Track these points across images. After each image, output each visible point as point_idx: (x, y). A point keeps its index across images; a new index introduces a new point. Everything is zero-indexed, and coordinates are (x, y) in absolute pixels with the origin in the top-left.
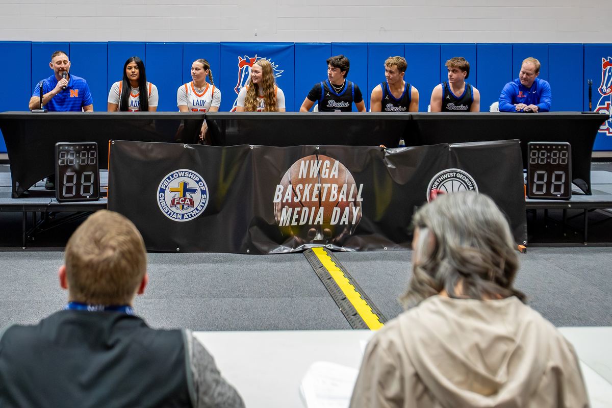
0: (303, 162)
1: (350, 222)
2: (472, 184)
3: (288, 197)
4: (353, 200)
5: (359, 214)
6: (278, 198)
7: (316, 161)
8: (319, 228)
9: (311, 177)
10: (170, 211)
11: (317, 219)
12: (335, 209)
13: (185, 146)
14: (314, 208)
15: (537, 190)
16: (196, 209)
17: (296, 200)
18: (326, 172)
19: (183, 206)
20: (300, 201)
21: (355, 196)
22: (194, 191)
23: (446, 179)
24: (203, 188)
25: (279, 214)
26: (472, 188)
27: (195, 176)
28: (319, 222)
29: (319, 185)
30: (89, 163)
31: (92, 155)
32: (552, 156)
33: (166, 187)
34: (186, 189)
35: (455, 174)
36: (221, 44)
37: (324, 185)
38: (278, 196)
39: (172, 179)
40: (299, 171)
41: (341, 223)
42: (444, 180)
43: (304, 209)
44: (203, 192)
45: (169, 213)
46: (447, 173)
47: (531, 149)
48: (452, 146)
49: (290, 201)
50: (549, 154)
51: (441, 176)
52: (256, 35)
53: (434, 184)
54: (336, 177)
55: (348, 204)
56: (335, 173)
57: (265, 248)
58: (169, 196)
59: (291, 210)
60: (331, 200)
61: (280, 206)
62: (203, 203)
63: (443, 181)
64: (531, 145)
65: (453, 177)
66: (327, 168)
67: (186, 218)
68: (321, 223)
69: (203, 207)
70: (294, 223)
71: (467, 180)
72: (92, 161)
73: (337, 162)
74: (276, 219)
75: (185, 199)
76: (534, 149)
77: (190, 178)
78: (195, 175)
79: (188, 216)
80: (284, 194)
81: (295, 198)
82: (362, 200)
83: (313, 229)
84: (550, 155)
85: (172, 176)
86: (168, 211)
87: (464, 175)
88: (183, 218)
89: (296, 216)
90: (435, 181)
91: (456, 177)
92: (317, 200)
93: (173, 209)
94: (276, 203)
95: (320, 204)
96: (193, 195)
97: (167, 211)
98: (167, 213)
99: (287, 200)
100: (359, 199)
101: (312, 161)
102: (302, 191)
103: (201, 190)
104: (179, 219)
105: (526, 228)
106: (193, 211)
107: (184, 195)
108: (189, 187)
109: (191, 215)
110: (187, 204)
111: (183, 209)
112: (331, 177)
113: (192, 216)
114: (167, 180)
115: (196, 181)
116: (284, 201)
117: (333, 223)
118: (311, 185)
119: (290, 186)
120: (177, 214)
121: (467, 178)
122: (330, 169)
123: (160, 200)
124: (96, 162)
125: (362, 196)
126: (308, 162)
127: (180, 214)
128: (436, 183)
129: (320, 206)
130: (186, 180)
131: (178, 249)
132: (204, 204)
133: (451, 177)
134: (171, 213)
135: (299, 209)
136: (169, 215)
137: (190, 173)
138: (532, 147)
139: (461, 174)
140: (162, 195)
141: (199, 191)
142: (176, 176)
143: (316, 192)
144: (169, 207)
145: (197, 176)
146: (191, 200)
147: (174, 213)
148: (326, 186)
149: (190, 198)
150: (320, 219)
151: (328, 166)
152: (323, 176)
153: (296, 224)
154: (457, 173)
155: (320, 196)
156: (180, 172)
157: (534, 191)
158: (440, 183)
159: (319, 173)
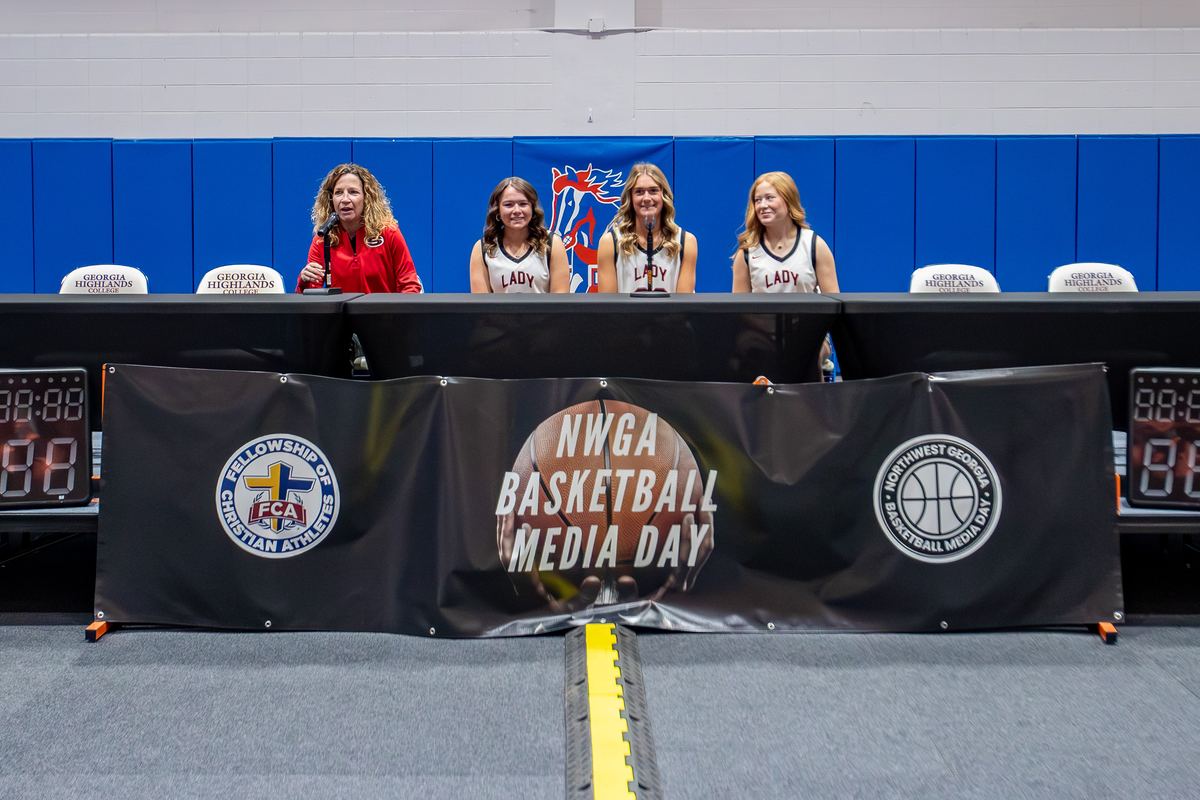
0: (567, 418)
1: (683, 562)
2: (985, 472)
3: (530, 502)
4: (693, 508)
5: (707, 542)
6: (507, 503)
7: (600, 416)
8: (608, 575)
9: (587, 453)
10: (248, 534)
11: (603, 555)
12: (646, 529)
13: (284, 378)
14: (594, 529)
15: (1151, 486)
16: (312, 528)
17: (549, 510)
18: (622, 442)
19: (280, 522)
20: (560, 513)
21: (696, 500)
22: (306, 485)
23: (921, 459)
24: (326, 480)
25: (508, 544)
26: (987, 482)
27: (308, 450)
28: (606, 561)
29: (608, 473)
30: (66, 417)
31: (75, 397)
32: (1189, 403)
33: (237, 476)
34: (286, 482)
35: (942, 447)
36: (515, 141)
37: (620, 473)
38: (508, 498)
39: (252, 457)
40: (558, 439)
41: (661, 564)
42: (916, 461)
43: (571, 530)
44: (327, 490)
45: (244, 538)
46: (922, 446)
47: (1138, 386)
48: (935, 378)
49: (534, 512)
50: (1181, 399)
51: (909, 451)
52: (590, 121)
53: (890, 471)
54: (652, 452)
55: (678, 518)
56: (648, 444)
57: (470, 625)
58: (244, 498)
59: (536, 533)
60: (637, 508)
61: (511, 523)
62: (326, 515)
63: (912, 464)
64: (1139, 375)
65: (939, 456)
66: (626, 431)
67: (288, 551)
68: (612, 564)
69: (327, 524)
70: (546, 566)
71: (972, 464)
72: (73, 411)
73: (652, 419)
74: (501, 554)
75: (286, 505)
76: (1145, 386)
77: (297, 454)
78: (307, 447)
79: (293, 544)
80: (520, 493)
81: (547, 504)
82: (714, 508)
83: (593, 579)
84: (1186, 399)
85: (252, 450)
86: (243, 534)
87: (966, 451)
88: (279, 550)
89: (549, 548)
90: (895, 463)
91: (946, 456)
92: (601, 508)
93: (256, 528)
94: (501, 517)
95: (609, 517)
96: (302, 494)
97: (239, 533)
98: (240, 537)
99: (528, 509)
100: (708, 507)
101: (590, 417)
102: (565, 489)
103: (322, 483)
104: (270, 551)
105: (1120, 579)
106: (303, 535)
107: (282, 495)
108: (294, 475)
109: (299, 542)
110: (289, 516)
111: (279, 527)
112: (638, 452)
113: (301, 546)
114: (240, 459)
115: (310, 462)
116: (521, 512)
117: (640, 562)
118: (587, 472)
119: (535, 478)
120: (265, 540)
121: (973, 456)
122: (636, 432)
123: (223, 507)
124: (83, 414)
125: (715, 499)
126: (579, 417)
127: (272, 541)
128: (897, 470)
129: (610, 522)
130: (287, 459)
131: (268, 624)
132: (330, 517)
133: (932, 456)
134: (249, 538)
135: (557, 531)
136: (246, 542)
137: (295, 442)
138: (1141, 380)
139: (957, 447)
140: (227, 496)
141: (317, 488)
142: (261, 449)
143: (599, 490)
144: (246, 523)
145: (311, 450)
146: (298, 508)
147: (258, 537)
148: (624, 475)
149: (296, 502)
150: (609, 555)
151: (631, 426)
152: (616, 451)
153: (550, 567)
154: (948, 445)
155: (608, 498)
156: (272, 441)
157: (1144, 488)
158: (905, 470)
159: (607, 444)
